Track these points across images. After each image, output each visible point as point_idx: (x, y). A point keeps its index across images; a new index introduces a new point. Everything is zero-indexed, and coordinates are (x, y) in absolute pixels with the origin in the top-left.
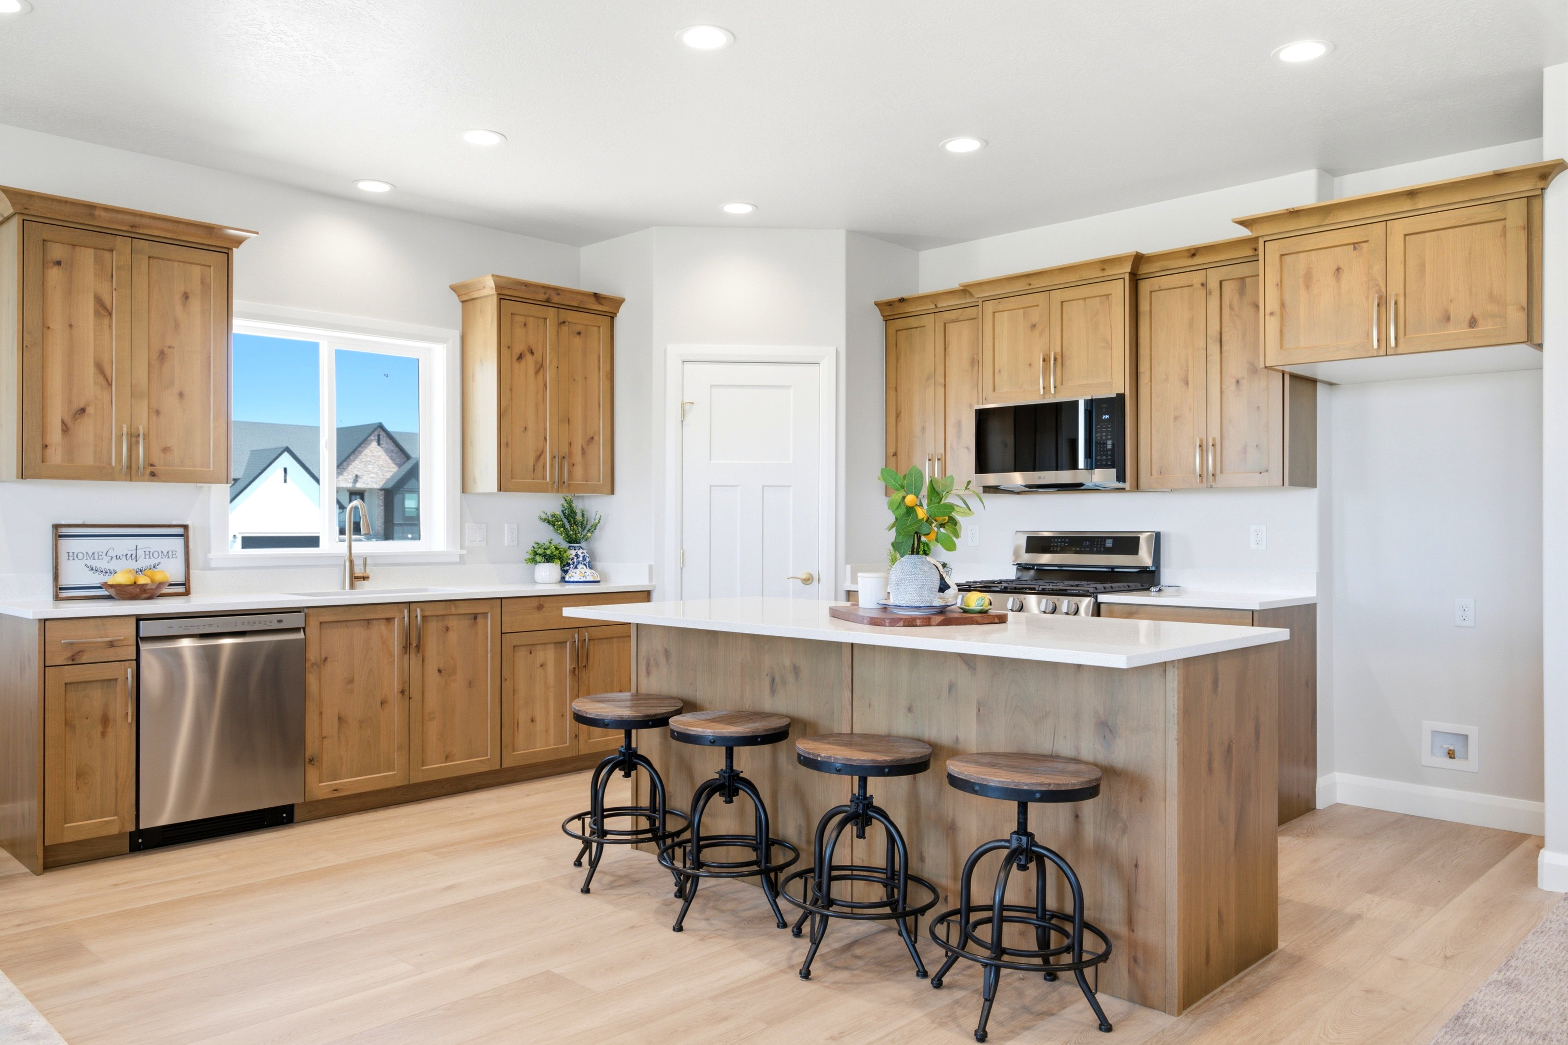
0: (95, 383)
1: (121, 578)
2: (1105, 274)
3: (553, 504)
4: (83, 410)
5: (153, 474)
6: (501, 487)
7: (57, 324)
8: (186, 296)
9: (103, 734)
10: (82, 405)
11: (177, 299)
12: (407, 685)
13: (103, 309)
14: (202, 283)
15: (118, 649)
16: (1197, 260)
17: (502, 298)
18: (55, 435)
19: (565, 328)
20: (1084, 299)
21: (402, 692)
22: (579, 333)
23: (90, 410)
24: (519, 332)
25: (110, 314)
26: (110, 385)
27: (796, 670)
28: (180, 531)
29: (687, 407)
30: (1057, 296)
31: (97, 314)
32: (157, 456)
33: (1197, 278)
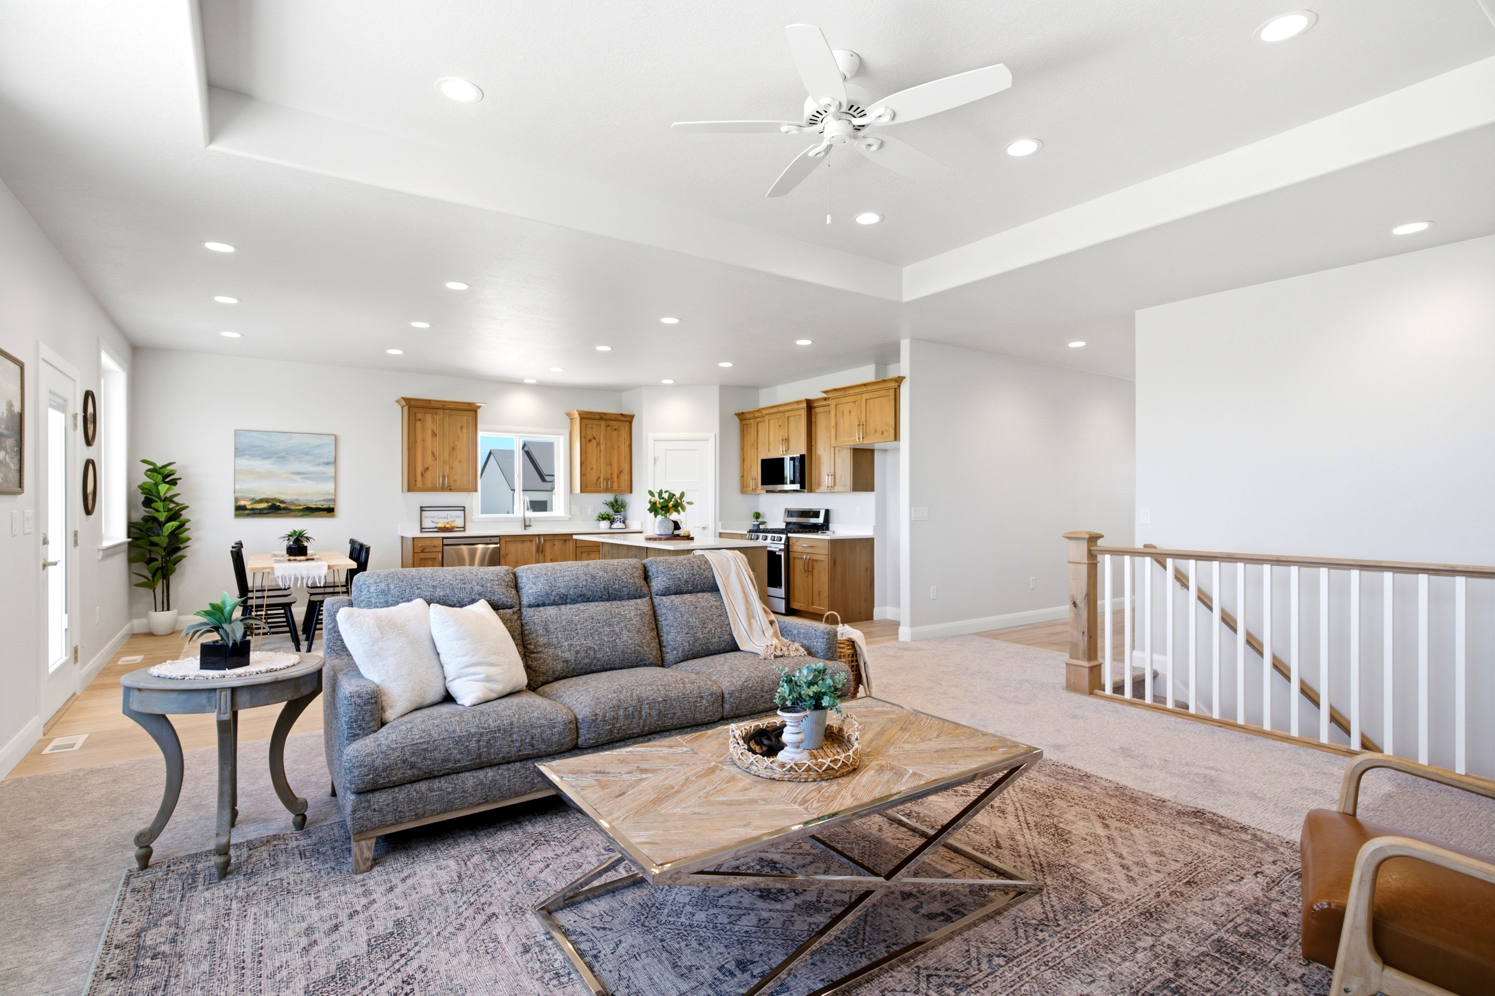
0: (432, 459)
1: (441, 525)
2: (801, 406)
3: (610, 497)
4: (428, 468)
5: (451, 489)
6: (581, 491)
7: (419, 440)
8: (461, 427)
10: (427, 466)
11: (459, 428)
13: (434, 434)
14: (467, 422)
15: (437, 548)
17: (581, 419)
18: (419, 477)
19: (609, 428)
20: (793, 416)
22: (616, 430)
23: (430, 468)
24: (589, 431)
25: (436, 435)
26: (436, 459)
28: (462, 508)
29: (657, 459)
30: (787, 414)
31: (432, 436)
32: (452, 483)
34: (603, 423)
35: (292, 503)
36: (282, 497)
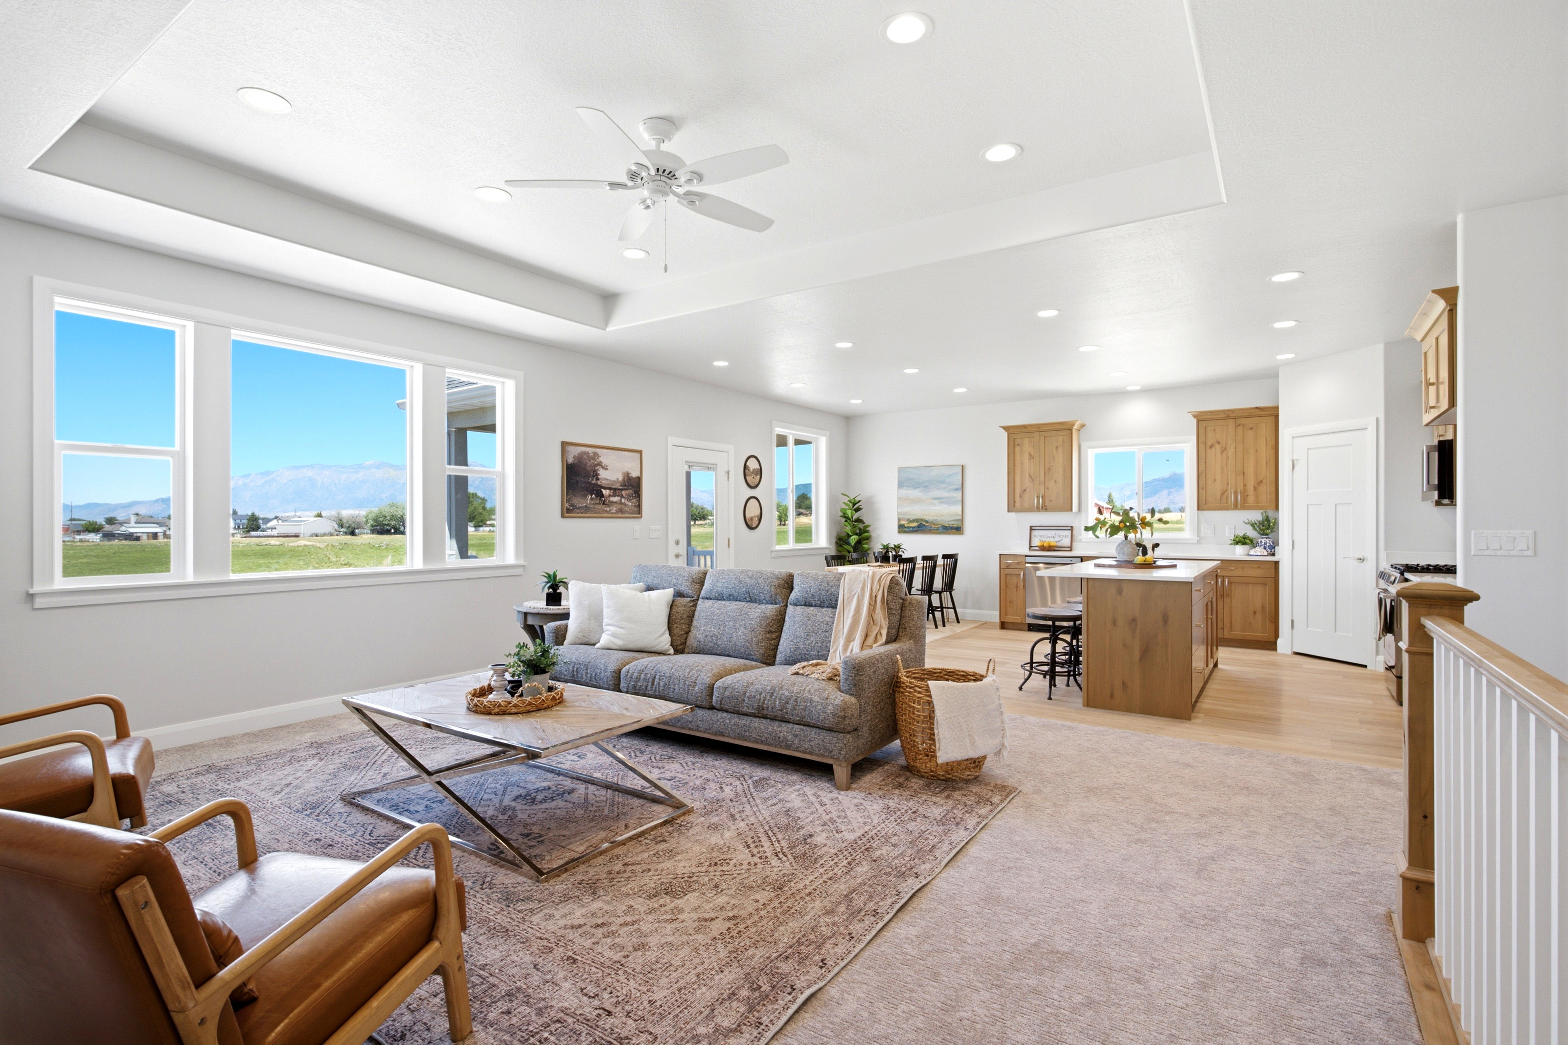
0: (1029, 480)
1: (1047, 544)
5: (1046, 509)
6: (1198, 509)
7: (1018, 464)
8: (1057, 448)
9: (1017, 591)
10: (1025, 487)
11: (1054, 449)
13: (1031, 457)
14: (1063, 441)
15: (1020, 565)
17: (1199, 420)
18: (1018, 499)
19: (1240, 428)
22: (1251, 428)
23: (1027, 490)
24: (1211, 435)
25: (1034, 457)
26: (1033, 481)
28: (1070, 528)
29: (1295, 462)
32: (1047, 503)
34: (1231, 423)
35: (932, 523)
36: (927, 518)
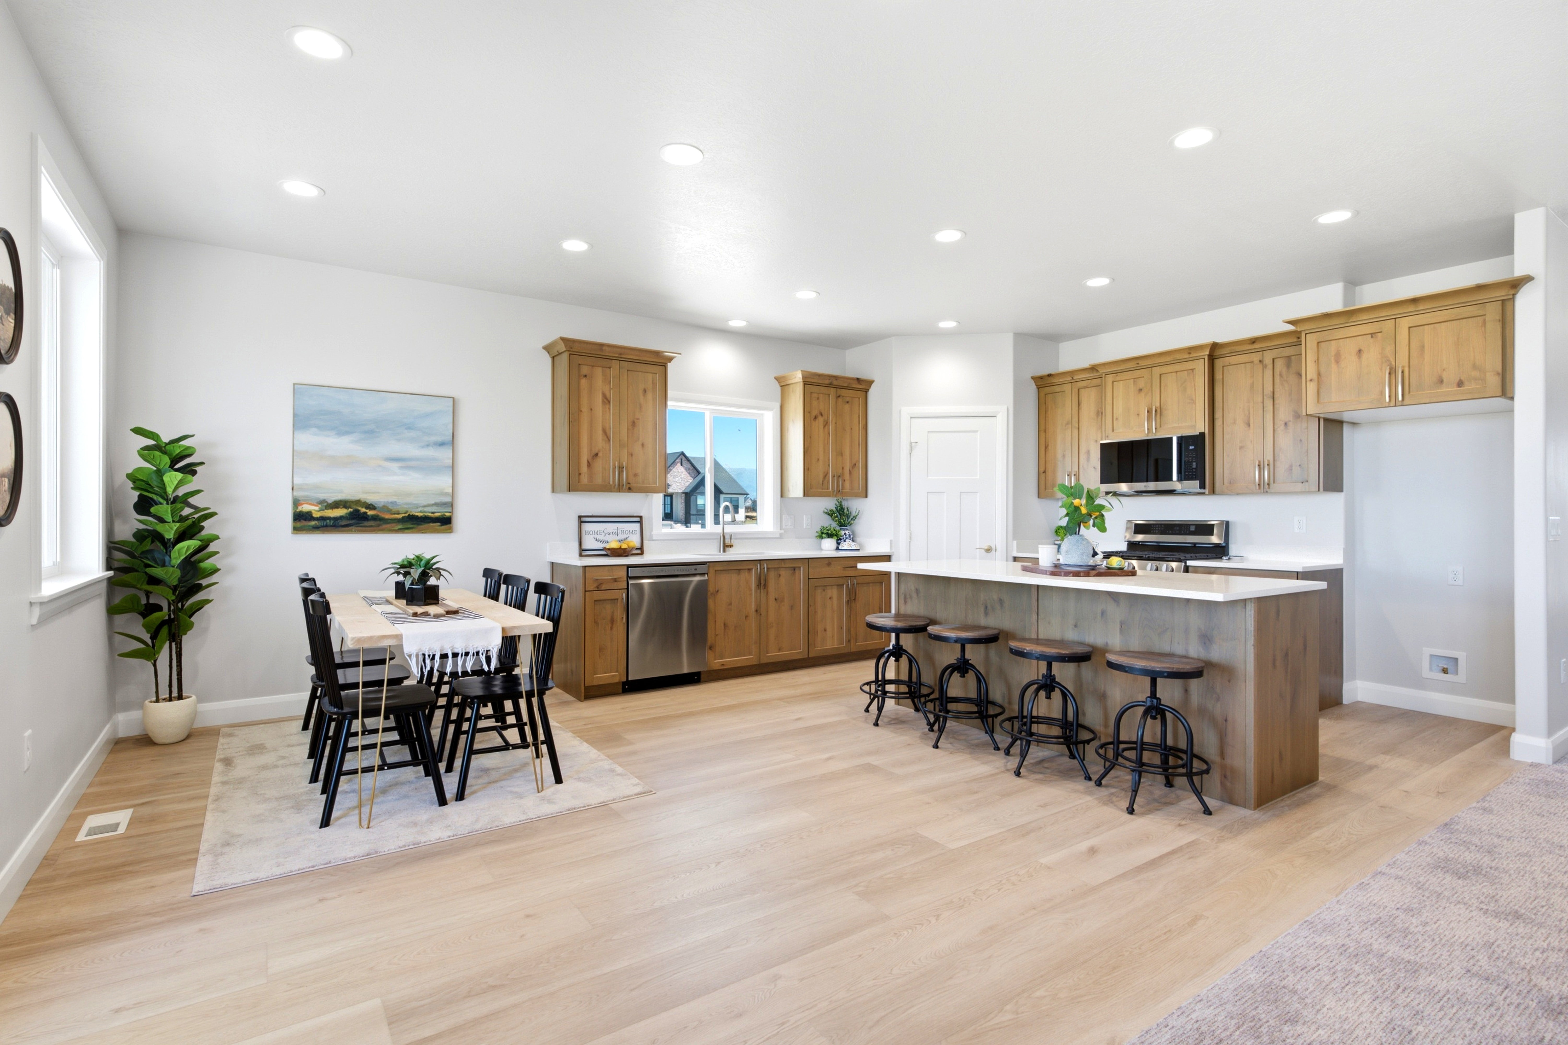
0: (603, 440)
1: (614, 545)
2: (1191, 356)
3: (830, 503)
4: (597, 455)
5: (630, 489)
6: (806, 494)
7: (585, 409)
8: (645, 391)
9: (611, 628)
10: (596, 452)
11: (641, 392)
12: (759, 608)
13: (606, 400)
14: (653, 383)
15: (619, 583)
16: (1256, 346)
17: (806, 383)
18: (584, 468)
19: (840, 400)
20: (1176, 372)
21: (757, 611)
22: (848, 402)
23: (600, 454)
24: (815, 403)
25: (609, 402)
26: (609, 440)
27: (1001, 601)
28: (638, 519)
29: (913, 445)
30: (1157, 371)
31: (603, 402)
32: (631, 479)
33: (1256, 357)
34: (832, 391)
35: (385, 508)
36: (370, 499)
